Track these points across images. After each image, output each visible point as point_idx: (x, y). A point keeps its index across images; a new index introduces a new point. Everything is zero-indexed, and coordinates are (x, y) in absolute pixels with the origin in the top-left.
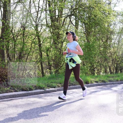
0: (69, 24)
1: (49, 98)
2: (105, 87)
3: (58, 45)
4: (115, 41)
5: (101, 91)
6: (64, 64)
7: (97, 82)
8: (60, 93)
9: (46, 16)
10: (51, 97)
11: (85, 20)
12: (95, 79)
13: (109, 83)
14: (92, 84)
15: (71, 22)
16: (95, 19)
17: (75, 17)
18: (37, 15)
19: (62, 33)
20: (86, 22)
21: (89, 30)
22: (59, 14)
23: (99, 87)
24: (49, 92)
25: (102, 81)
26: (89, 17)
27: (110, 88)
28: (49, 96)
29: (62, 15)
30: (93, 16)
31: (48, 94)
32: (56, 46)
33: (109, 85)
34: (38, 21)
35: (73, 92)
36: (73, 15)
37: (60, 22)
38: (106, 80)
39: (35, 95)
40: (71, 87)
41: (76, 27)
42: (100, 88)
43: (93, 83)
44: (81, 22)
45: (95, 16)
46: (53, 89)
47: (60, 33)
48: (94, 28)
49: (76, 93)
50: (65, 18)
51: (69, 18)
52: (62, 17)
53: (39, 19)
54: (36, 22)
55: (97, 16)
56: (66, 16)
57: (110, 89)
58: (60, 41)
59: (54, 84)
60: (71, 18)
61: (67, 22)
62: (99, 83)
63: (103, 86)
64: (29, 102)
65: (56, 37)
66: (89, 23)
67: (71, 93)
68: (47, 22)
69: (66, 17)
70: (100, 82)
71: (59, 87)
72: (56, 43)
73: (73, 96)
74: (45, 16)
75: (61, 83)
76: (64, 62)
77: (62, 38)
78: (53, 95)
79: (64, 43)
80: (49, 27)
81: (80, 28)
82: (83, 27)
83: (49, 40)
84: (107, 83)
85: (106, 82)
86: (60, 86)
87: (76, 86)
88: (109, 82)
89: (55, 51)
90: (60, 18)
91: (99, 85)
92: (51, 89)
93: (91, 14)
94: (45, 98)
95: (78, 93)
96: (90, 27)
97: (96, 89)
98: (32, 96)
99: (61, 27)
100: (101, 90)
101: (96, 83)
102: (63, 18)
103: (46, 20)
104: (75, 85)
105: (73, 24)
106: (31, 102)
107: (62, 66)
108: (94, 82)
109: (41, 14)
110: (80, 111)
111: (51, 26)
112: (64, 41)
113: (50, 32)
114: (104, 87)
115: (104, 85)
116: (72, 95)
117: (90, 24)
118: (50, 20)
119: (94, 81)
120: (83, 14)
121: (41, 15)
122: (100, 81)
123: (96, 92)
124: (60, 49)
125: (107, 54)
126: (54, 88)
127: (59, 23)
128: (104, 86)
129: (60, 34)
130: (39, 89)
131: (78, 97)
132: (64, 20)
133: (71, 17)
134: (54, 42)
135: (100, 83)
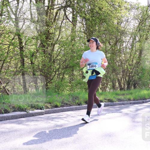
0: (63, 19)
1: (32, 123)
2: (113, 109)
3: (47, 48)
5: (106, 113)
6: (55, 75)
7: (101, 101)
8: (48, 117)
9: (31, 6)
10: (36, 123)
11: (85, 14)
15: (66, 17)
16: (100, 13)
17: (73, 9)
18: (17, 5)
19: (54, 31)
20: (88, 16)
21: (92, 28)
22: (49, 4)
24: (33, 116)
25: (109, 100)
26: (92, 10)
28: (33, 121)
29: (54, 5)
30: (97, 9)
31: (32, 118)
32: (44, 50)
33: (118, 106)
34: (19, 13)
35: (68, 116)
36: (69, 6)
37: (50, 15)
38: (114, 99)
39: (12, 119)
40: (65, 108)
41: (73, 24)
42: (105, 110)
44: (81, 16)
45: (100, 9)
46: (40, 111)
47: (51, 31)
48: (98, 26)
49: (72, 117)
50: (58, 10)
51: (64, 10)
52: (53, 9)
53: (20, 10)
54: (15, 15)
55: (103, 8)
56: (59, 7)
57: (119, 111)
58: (50, 43)
59: (41, 104)
60: (67, 11)
61: (61, 16)
64: (3, 130)
65: (44, 37)
66: (91, 19)
67: (64, 116)
68: (31, 15)
69: (60, 10)
70: (105, 102)
71: (47, 108)
72: (44, 46)
73: (67, 121)
74: (29, 7)
75: (50, 103)
76: (55, 73)
77: (53, 38)
78: (38, 119)
79: (56, 45)
80: (34, 22)
81: (78, 25)
82: (83, 24)
83: (34, 41)
84: (115, 103)
86: (49, 106)
87: (71, 107)
88: (118, 101)
89: (43, 58)
90: (50, 10)
92: (36, 111)
93: (94, 6)
94: (27, 123)
95: (74, 117)
96: (92, 24)
98: (8, 121)
99: (53, 23)
102: (55, 11)
103: (31, 12)
104: (70, 105)
105: (69, 20)
106: (7, 130)
107: (53, 78)
109: (23, 3)
110: (76, 142)
111: (37, 21)
112: (56, 43)
113: (37, 29)
114: (111, 109)
116: (65, 119)
117: (93, 19)
118: (36, 13)
120: (83, 5)
121: (23, 5)
122: (105, 99)
124: (49, 54)
126: (41, 109)
127: (49, 17)
128: (111, 107)
129: (51, 34)
130: (19, 111)
131: (75, 122)
132: (57, 13)
133: (66, 9)
134: (42, 43)
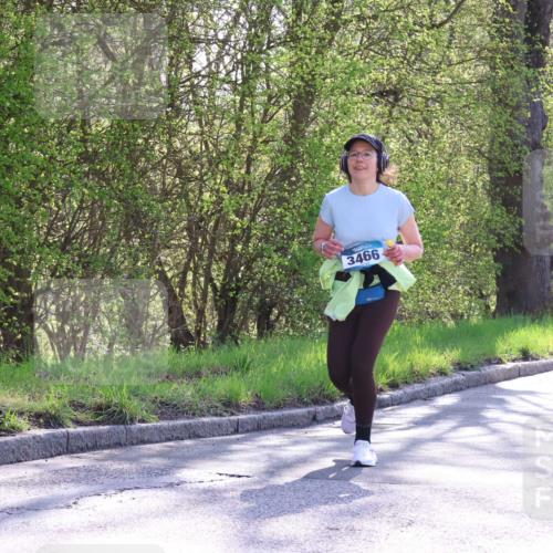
2: (126, 466)
4: (220, 58)
5: (81, 496)
7: (47, 419)
12: (33, 397)
13: (154, 423)
14: (9, 438)
23: (65, 462)
25: (99, 409)
27: (164, 471)
33: (157, 447)
38: (135, 402)
42: (77, 476)
43: (12, 430)
57: (166, 479)
62: (72, 430)
63: (106, 452)
70: (78, 423)
84: (141, 430)
85: (132, 421)
88: (162, 417)
91: (69, 447)
97: (42, 483)
100: (83, 488)
101: (42, 432)
108: (22, 423)
114: (115, 466)
115: (118, 445)
119: (21, 414)
122: (78, 406)
123: (36, 507)
125: (144, 173)
128: (115, 452)
135: (80, 429)
